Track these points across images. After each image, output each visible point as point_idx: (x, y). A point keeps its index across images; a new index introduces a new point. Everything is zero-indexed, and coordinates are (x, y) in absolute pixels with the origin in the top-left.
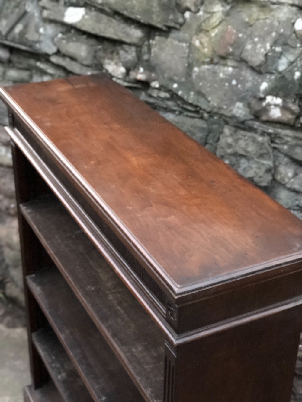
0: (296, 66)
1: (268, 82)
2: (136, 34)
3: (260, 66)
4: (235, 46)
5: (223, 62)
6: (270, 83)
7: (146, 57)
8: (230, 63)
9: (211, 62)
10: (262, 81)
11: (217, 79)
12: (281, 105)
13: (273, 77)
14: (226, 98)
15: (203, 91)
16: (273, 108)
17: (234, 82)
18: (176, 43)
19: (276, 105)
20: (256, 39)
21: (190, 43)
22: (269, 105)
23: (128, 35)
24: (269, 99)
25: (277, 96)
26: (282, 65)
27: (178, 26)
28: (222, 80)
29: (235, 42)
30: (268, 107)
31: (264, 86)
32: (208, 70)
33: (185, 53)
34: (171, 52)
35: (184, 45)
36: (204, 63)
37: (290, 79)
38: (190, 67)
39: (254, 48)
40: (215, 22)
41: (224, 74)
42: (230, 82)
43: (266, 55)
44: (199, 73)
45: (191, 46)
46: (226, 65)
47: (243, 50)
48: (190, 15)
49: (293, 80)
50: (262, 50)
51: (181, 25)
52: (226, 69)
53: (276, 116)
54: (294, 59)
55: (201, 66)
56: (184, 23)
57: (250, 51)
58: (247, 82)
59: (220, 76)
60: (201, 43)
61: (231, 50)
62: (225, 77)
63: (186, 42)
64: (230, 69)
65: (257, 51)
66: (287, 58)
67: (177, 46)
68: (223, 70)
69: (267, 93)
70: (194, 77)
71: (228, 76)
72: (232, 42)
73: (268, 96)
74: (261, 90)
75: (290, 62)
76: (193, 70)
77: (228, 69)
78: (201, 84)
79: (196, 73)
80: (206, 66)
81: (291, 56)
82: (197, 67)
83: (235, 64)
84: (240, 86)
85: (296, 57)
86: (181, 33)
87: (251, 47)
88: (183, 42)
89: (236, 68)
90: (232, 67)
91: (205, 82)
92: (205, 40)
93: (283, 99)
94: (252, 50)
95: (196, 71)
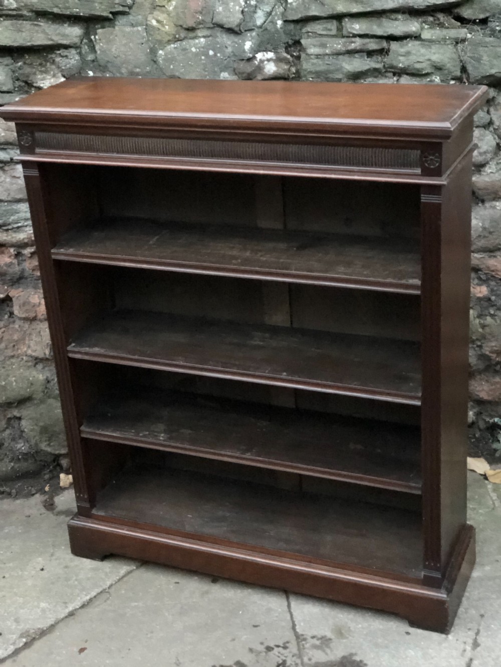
0: (276, 14)
1: (250, 41)
2: (74, 32)
3: (239, 25)
4: (204, 12)
5: (191, 35)
6: (254, 41)
7: (90, 57)
8: (200, 33)
9: (177, 38)
10: (244, 41)
11: (190, 55)
12: (274, 58)
13: (254, 34)
14: (206, 73)
15: (177, 74)
16: (266, 64)
17: (211, 53)
18: (128, 29)
19: (268, 60)
21: (147, 25)
22: (262, 61)
23: (64, 36)
24: (259, 56)
25: (266, 50)
26: (260, 18)
27: (127, 9)
28: (196, 54)
29: (203, 8)
30: (261, 65)
31: (248, 45)
32: (175, 48)
33: (143, 37)
34: (124, 42)
35: (140, 28)
36: (169, 42)
37: (273, 30)
38: (153, 51)
39: (227, 9)
41: (196, 48)
42: (207, 55)
43: (243, 12)
44: (166, 55)
45: (148, 28)
46: (196, 37)
47: (214, 13)
49: (277, 30)
50: (237, 8)
51: (130, 7)
52: (197, 41)
53: (272, 72)
54: (270, 8)
55: (166, 47)
56: (134, 4)
57: (223, 13)
58: (226, 47)
59: (192, 51)
60: (158, 21)
61: (200, 18)
62: (198, 50)
63: (141, 25)
64: (202, 40)
65: (231, 10)
66: (263, 10)
67: (131, 33)
68: (194, 44)
69: (255, 51)
70: (161, 61)
71: (203, 48)
72: (200, 9)
73: (257, 53)
74: (247, 50)
75: (267, 13)
76: (158, 55)
77: (199, 41)
78: (172, 67)
79: (163, 57)
80: (172, 46)
81: (266, 7)
82: (162, 49)
83: (206, 32)
84: (219, 55)
85: (273, 6)
86: (131, 17)
87: (223, 8)
88: (137, 26)
89: (209, 37)
90: (204, 37)
91: (177, 63)
92: (162, 17)
93: (274, 52)
94: (224, 11)
95: (161, 54)
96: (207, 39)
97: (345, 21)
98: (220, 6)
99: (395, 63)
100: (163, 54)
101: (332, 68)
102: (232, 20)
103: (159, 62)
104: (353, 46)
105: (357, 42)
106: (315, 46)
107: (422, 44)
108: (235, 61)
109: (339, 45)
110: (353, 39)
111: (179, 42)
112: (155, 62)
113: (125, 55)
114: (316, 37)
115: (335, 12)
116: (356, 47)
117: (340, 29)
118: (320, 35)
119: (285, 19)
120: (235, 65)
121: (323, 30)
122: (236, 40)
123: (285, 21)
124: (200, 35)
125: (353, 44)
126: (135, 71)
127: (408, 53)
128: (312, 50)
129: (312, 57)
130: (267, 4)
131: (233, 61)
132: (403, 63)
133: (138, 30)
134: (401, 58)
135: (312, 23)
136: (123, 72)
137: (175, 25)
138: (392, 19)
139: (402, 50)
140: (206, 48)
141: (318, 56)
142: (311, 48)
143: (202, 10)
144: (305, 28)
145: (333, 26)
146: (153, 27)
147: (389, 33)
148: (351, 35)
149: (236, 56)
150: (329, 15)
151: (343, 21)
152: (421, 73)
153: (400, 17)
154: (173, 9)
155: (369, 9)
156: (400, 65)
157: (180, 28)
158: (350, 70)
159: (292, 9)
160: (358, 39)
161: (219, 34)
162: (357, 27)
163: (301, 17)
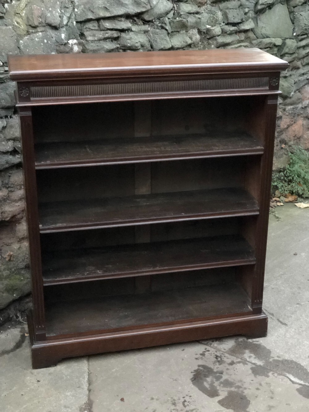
0: (73, 18)
1: (63, 33)
3: (59, 24)
4: (42, 17)
5: (35, 30)
6: (65, 33)
9: (28, 33)
10: (61, 34)
11: (35, 43)
12: (77, 43)
13: (64, 29)
16: (74, 46)
17: (45, 41)
18: (4, 28)
19: (75, 44)
20: (50, 9)
21: (13, 25)
22: (72, 45)
24: (71, 42)
25: (73, 38)
26: (65, 20)
27: (4, 15)
28: (38, 42)
30: (72, 47)
31: (63, 36)
32: (28, 39)
33: (12, 33)
34: (2, 36)
36: (24, 36)
38: (18, 41)
40: (23, 6)
41: (38, 38)
42: (43, 42)
43: (60, 17)
44: (24, 43)
45: (14, 27)
46: (37, 32)
47: (46, 17)
48: (8, 5)
49: (74, 27)
50: (57, 14)
52: (38, 34)
53: (77, 50)
54: (69, 14)
55: (23, 38)
56: (6, 12)
57: (51, 17)
58: (52, 37)
59: (36, 40)
60: (18, 23)
61: (40, 20)
62: (39, 40)
63: (10, 25)
64: (40, 33)
65: (55, 15)
66: (66, 16)
67: (6, 30)
68: (37, 36)
69: (68, 39)
70: (22, 47)
71: (41, 38)
72: (40, 15)
73: (69, 40)
74: (63, 39)
75: (68, 17)
76: (20, 43)
77: (39, 34)
78: (28, 50)
79: (23, 45)
80: (26, 37)
81: (68, 14)
82: (22, 40)
83: (42, 29)
84: (49, 42)
85: (71, 13)
86: (4, 20)
87: (50, 14)
88: (8, 26)
89: (43, 31)
90: (41, 32)
91: (30, 48)
92: (19, 20)
93: (76, 39)
94: (51, 16)
95: (21, 43)
96: (43, 33)
97: (101, 22)
98: (49, 13)
99: (126, 44)
100: (23, 43)
101: (99, 48)
102: (56, 21)
103: (21, 48)
104: (107, 35)
105: (109, 33)
106: (90, 36)
107: (135, 33)
108: (57, 45)
109: (101, 35)
110: (107, 32)
111: (29, 35)
112: (19, 48)
113: (3, 44)
114: (90, 31)
115: (99, 17)
116: (109, 35)
117: (99, 26)
118: (92, 29)
119: (76, 21)
120: (58, 48)
121: (93, 27)
122: (56, 33)
123: (77, 22)
124: (39, 30)
125: (107, 34)
126: (9, 54)
127: (130, 39)
128: (90, 38)
129: (90, 42)
130: (68, 12)
131: (56, 46)
132: (130, 43)
133: (9, 28)
134: (129, 41)
135: (88, 23)
136: (3, 55)
137: (26, 25)
138: (119, 21)
139: (128, 37)
140: (43, 38)
141: (92, 41)
142: (88, 37)
143: (41, 15)
144: (85, 26)
145: (96, 24)
146: (16, 26)
147: (122, 28)
148: (106, 29)
149: (58, 42)
150: (96, 18)
151: (100, 22)
152: (137, 49)
153: (123, 19)
154: (25, 15)
155: (113, 15)
156: (129, 45)
157: (29, 26)
158: (108, 48)
159: (79, 15)
160: (109, 31)
161: (48, 30)
162: (108, 25)
163: (85, 20)
